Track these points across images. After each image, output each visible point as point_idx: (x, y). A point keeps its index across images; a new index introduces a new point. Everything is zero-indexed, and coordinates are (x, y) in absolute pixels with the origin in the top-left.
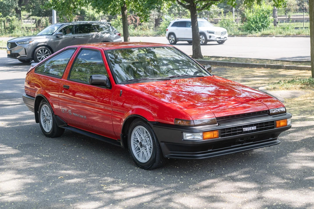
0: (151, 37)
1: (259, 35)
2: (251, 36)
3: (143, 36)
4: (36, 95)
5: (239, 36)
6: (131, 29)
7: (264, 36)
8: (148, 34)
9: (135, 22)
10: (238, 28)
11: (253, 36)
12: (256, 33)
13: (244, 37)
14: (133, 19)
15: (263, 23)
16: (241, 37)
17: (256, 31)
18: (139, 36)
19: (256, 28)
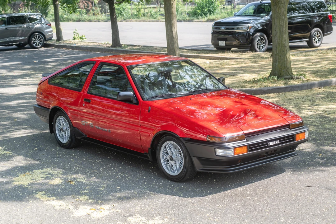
0: (102, 22)
1: (205, 21)
2: (197, 22)
3: (95, 21)
4: (51, 107)
5: (186, 22)
6: (83, 14)
7: (210, 22)
8: (99, 20)
9: (87, 7)
10: (187, 13)
11: (199, 21)
12: (203, 18)
13: (191, 22)
14: (86, 4)
15: (209, 8)
16: (188, 22)
17: (203, 16)
18: (91, 21)
19: (202, 14)
